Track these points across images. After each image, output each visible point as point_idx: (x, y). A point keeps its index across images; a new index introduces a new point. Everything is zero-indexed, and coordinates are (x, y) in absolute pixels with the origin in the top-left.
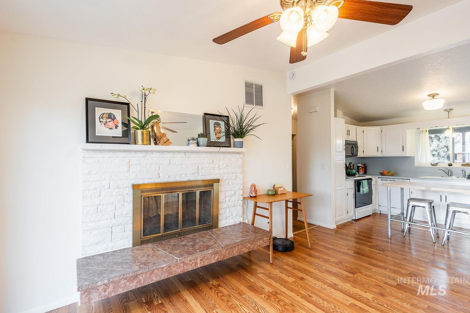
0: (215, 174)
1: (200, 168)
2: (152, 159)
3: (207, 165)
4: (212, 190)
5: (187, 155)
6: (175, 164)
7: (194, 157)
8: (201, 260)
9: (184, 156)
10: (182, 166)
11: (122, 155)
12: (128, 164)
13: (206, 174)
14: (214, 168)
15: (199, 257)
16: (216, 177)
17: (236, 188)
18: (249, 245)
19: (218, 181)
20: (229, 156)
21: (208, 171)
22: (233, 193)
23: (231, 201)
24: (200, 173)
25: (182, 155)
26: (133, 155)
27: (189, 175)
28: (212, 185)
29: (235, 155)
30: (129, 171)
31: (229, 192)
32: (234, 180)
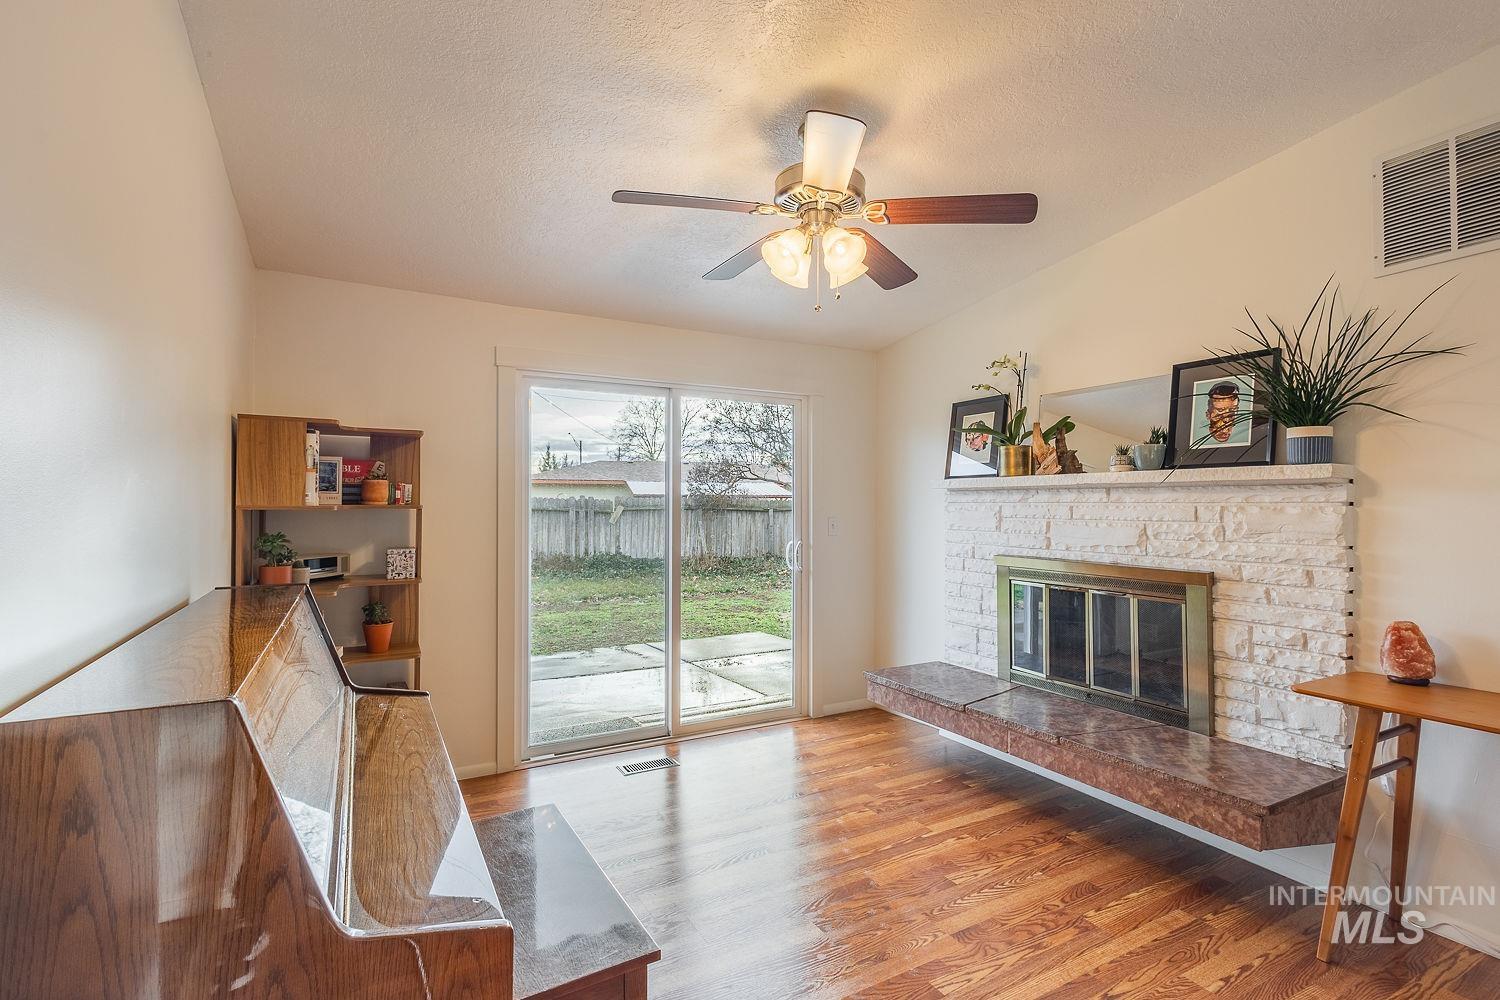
0: (1204, 557)
1: (1149, 532)
2: (1036, 506)
3: (1176, 525)
4: (1183, 606)
5: (1114, 495)
6: (1082, 518)
7: (1133, 500)
9: (1105, 500)
10: (1100, 525)
11: (988, 497)
12: (997, 515)
13: (1167, 553)
14: (1200, 535)
15: (1010, 732)
16: (1205, 567)
17: (1309, 622)
19: (1210, 580)
20: (1267, 497)
21: (1177, 546)
22: (1287, 635)
23: (1280, 662)
24: (1150, 550)
25: (1101, 495)
26: (1005, 496)
27: (1116, 550)
28: (1180, 590)
29: (1297, 494)
30: (998, 528)
31: (1271, 631)
32: (1297, 591)
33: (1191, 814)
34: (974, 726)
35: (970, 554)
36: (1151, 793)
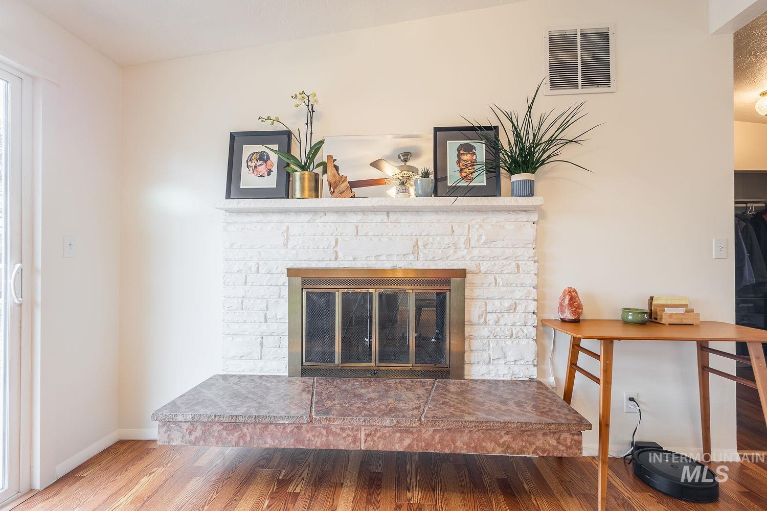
0: (458, 259)
1: (420, 244)
2: (325, 226)
3: (438, 238)
4: (448, 294)
5: (393, 217)
6: (366, 235)
7: (408, 221)
8: (367, 435)
9: (386, 220)
10: (382, 239)
11: (275, 218)
12: (285, 234)
13: (434, 258)
14: (454, 244)
15: (363, 429)
16: (459, 266)
17: (518, 295)
18: (506, 438)
19: (462, 273)
20: (495, 218)
21: (440, 252)
22: (507, 304)
23: (502, 322)
24: (421, 255)
25: (381, 217)
26: (292, 217)
27: (395, 258)
28: (447, 282)
29: (512, 217)
30: (286, 245)
31: (497, 302)
32: (512, 276)
33: (534, 447)
34: (321, 433)
35: (254, 269)
36: (502, 441)
